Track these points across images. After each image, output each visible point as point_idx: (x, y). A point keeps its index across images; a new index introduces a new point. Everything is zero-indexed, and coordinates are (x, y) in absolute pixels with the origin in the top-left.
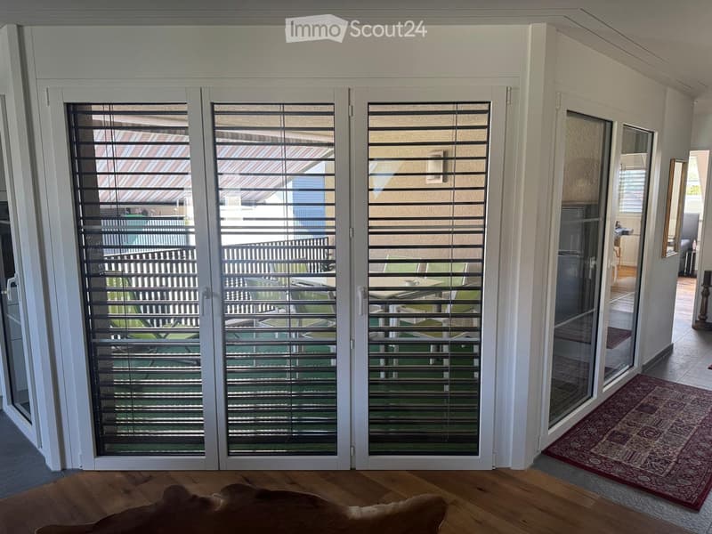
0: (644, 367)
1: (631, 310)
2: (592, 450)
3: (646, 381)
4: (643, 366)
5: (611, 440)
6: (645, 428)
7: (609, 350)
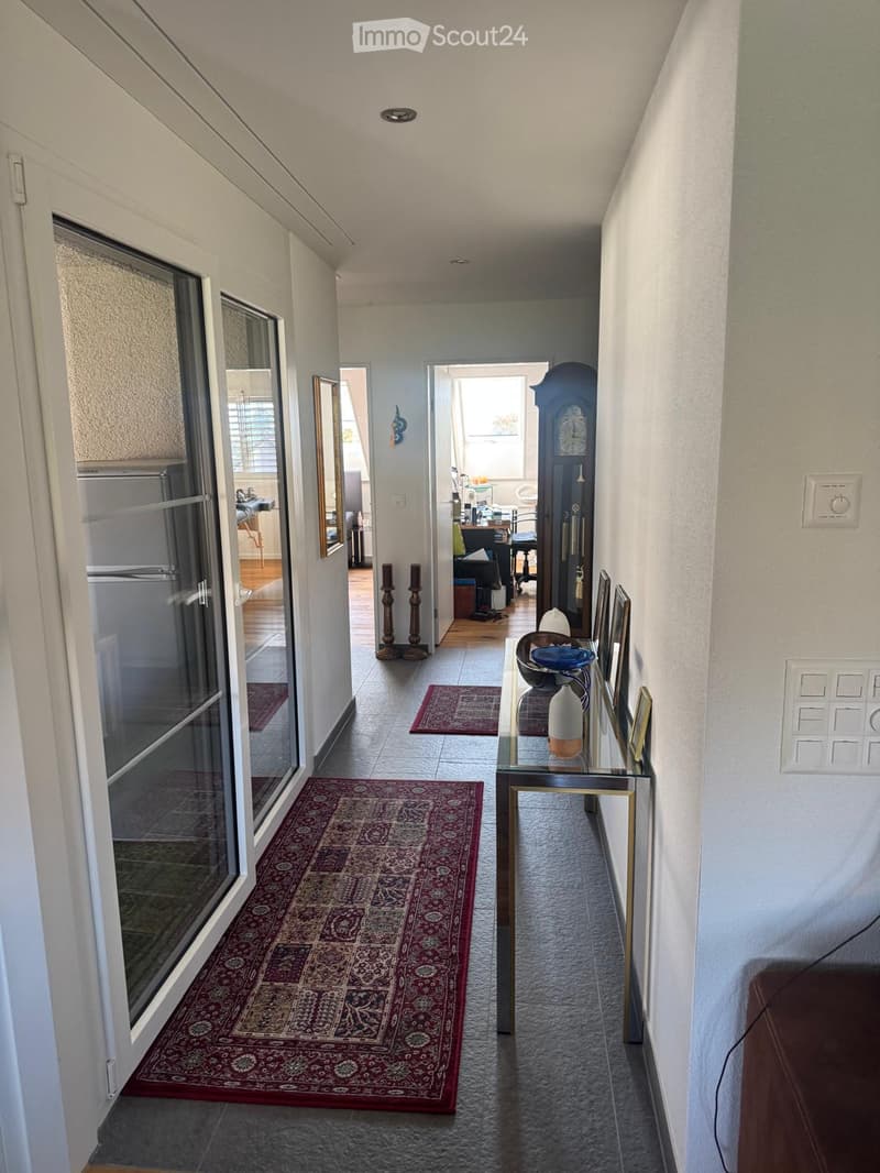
0: (317, 760)
1: (283, 643)
2: (236, 1032)
3: (322, 792)
4: (316, 758)
5: (273, 980)
6: (333, 914)
7: (256, 734)
